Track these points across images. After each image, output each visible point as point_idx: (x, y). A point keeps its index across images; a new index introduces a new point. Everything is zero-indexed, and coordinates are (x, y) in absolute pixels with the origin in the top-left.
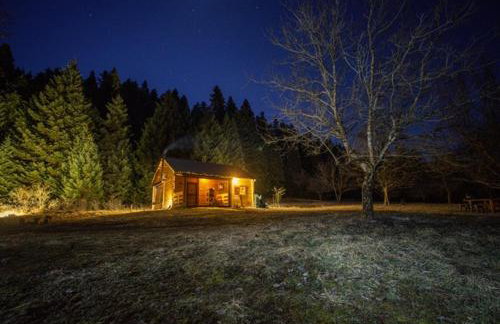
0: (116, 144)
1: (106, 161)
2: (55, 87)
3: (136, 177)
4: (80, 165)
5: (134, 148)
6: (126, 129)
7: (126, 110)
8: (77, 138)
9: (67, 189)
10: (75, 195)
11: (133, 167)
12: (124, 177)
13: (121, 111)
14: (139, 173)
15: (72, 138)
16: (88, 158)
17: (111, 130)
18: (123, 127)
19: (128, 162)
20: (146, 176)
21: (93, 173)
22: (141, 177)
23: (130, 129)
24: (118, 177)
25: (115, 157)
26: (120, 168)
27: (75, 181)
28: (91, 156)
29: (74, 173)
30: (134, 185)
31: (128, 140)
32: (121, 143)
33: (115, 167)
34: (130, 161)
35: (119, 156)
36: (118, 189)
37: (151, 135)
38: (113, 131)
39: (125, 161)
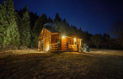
0: (26, 27)
1: (22, 32)
2: (3, 5)
3: (32, 38)
4: (11, 32)
5: (32, 29)
6: (29, 22)
7: (29, 16)
8: (11, 23)
9: (5, 41)
10: (8, 44)
11: (31, 35)
12: (28, 38)
13: (27, 16)
14: (33, 37)
15: (9, 23)
16: (14, 30)
17: (24, 22)
18: (28, 21)
19: (30, 33)
20: (36, 38)
21: (16, 36)
22: (34, 38)
23: (31, 22)
24: (26, 38)
25: (25, 31)
26: (27, 35)
27: (8, 38)
28: (15, 29)
29: (8, 35)
30: (32, 41)
31: (30, 26)
32: (27, 27)
33: (25, 35)
34: (31, 33)
35: (27, 31)
36: (26, 42)
37: (38, 25)
38: (25, 23)
39: (29, 33)
